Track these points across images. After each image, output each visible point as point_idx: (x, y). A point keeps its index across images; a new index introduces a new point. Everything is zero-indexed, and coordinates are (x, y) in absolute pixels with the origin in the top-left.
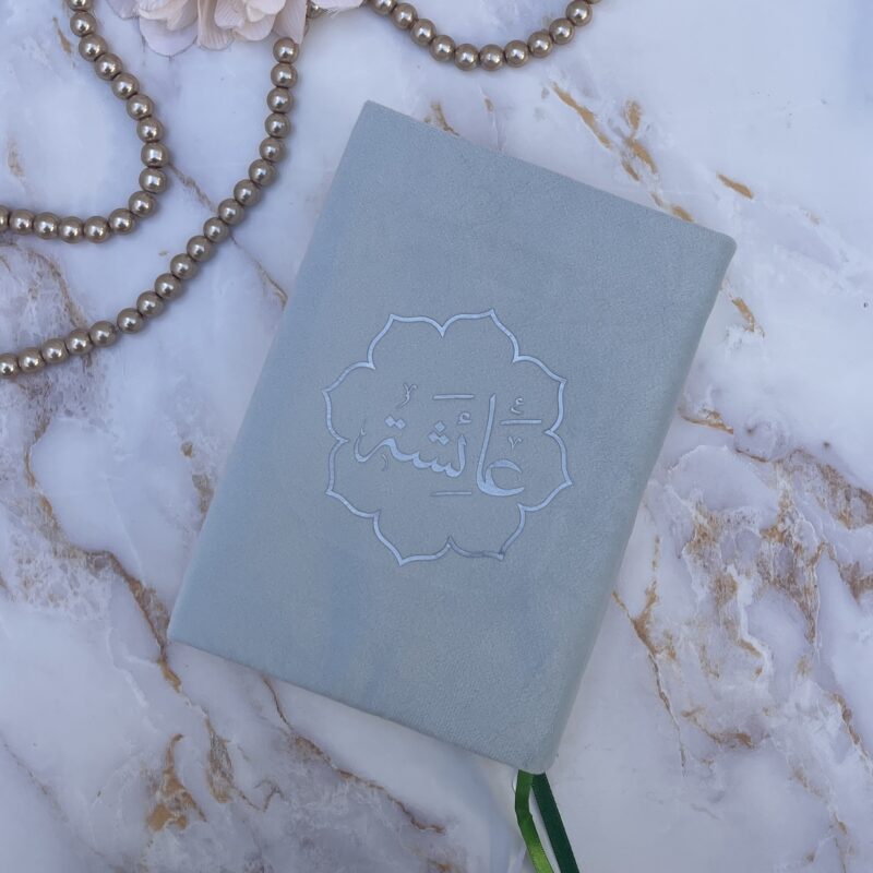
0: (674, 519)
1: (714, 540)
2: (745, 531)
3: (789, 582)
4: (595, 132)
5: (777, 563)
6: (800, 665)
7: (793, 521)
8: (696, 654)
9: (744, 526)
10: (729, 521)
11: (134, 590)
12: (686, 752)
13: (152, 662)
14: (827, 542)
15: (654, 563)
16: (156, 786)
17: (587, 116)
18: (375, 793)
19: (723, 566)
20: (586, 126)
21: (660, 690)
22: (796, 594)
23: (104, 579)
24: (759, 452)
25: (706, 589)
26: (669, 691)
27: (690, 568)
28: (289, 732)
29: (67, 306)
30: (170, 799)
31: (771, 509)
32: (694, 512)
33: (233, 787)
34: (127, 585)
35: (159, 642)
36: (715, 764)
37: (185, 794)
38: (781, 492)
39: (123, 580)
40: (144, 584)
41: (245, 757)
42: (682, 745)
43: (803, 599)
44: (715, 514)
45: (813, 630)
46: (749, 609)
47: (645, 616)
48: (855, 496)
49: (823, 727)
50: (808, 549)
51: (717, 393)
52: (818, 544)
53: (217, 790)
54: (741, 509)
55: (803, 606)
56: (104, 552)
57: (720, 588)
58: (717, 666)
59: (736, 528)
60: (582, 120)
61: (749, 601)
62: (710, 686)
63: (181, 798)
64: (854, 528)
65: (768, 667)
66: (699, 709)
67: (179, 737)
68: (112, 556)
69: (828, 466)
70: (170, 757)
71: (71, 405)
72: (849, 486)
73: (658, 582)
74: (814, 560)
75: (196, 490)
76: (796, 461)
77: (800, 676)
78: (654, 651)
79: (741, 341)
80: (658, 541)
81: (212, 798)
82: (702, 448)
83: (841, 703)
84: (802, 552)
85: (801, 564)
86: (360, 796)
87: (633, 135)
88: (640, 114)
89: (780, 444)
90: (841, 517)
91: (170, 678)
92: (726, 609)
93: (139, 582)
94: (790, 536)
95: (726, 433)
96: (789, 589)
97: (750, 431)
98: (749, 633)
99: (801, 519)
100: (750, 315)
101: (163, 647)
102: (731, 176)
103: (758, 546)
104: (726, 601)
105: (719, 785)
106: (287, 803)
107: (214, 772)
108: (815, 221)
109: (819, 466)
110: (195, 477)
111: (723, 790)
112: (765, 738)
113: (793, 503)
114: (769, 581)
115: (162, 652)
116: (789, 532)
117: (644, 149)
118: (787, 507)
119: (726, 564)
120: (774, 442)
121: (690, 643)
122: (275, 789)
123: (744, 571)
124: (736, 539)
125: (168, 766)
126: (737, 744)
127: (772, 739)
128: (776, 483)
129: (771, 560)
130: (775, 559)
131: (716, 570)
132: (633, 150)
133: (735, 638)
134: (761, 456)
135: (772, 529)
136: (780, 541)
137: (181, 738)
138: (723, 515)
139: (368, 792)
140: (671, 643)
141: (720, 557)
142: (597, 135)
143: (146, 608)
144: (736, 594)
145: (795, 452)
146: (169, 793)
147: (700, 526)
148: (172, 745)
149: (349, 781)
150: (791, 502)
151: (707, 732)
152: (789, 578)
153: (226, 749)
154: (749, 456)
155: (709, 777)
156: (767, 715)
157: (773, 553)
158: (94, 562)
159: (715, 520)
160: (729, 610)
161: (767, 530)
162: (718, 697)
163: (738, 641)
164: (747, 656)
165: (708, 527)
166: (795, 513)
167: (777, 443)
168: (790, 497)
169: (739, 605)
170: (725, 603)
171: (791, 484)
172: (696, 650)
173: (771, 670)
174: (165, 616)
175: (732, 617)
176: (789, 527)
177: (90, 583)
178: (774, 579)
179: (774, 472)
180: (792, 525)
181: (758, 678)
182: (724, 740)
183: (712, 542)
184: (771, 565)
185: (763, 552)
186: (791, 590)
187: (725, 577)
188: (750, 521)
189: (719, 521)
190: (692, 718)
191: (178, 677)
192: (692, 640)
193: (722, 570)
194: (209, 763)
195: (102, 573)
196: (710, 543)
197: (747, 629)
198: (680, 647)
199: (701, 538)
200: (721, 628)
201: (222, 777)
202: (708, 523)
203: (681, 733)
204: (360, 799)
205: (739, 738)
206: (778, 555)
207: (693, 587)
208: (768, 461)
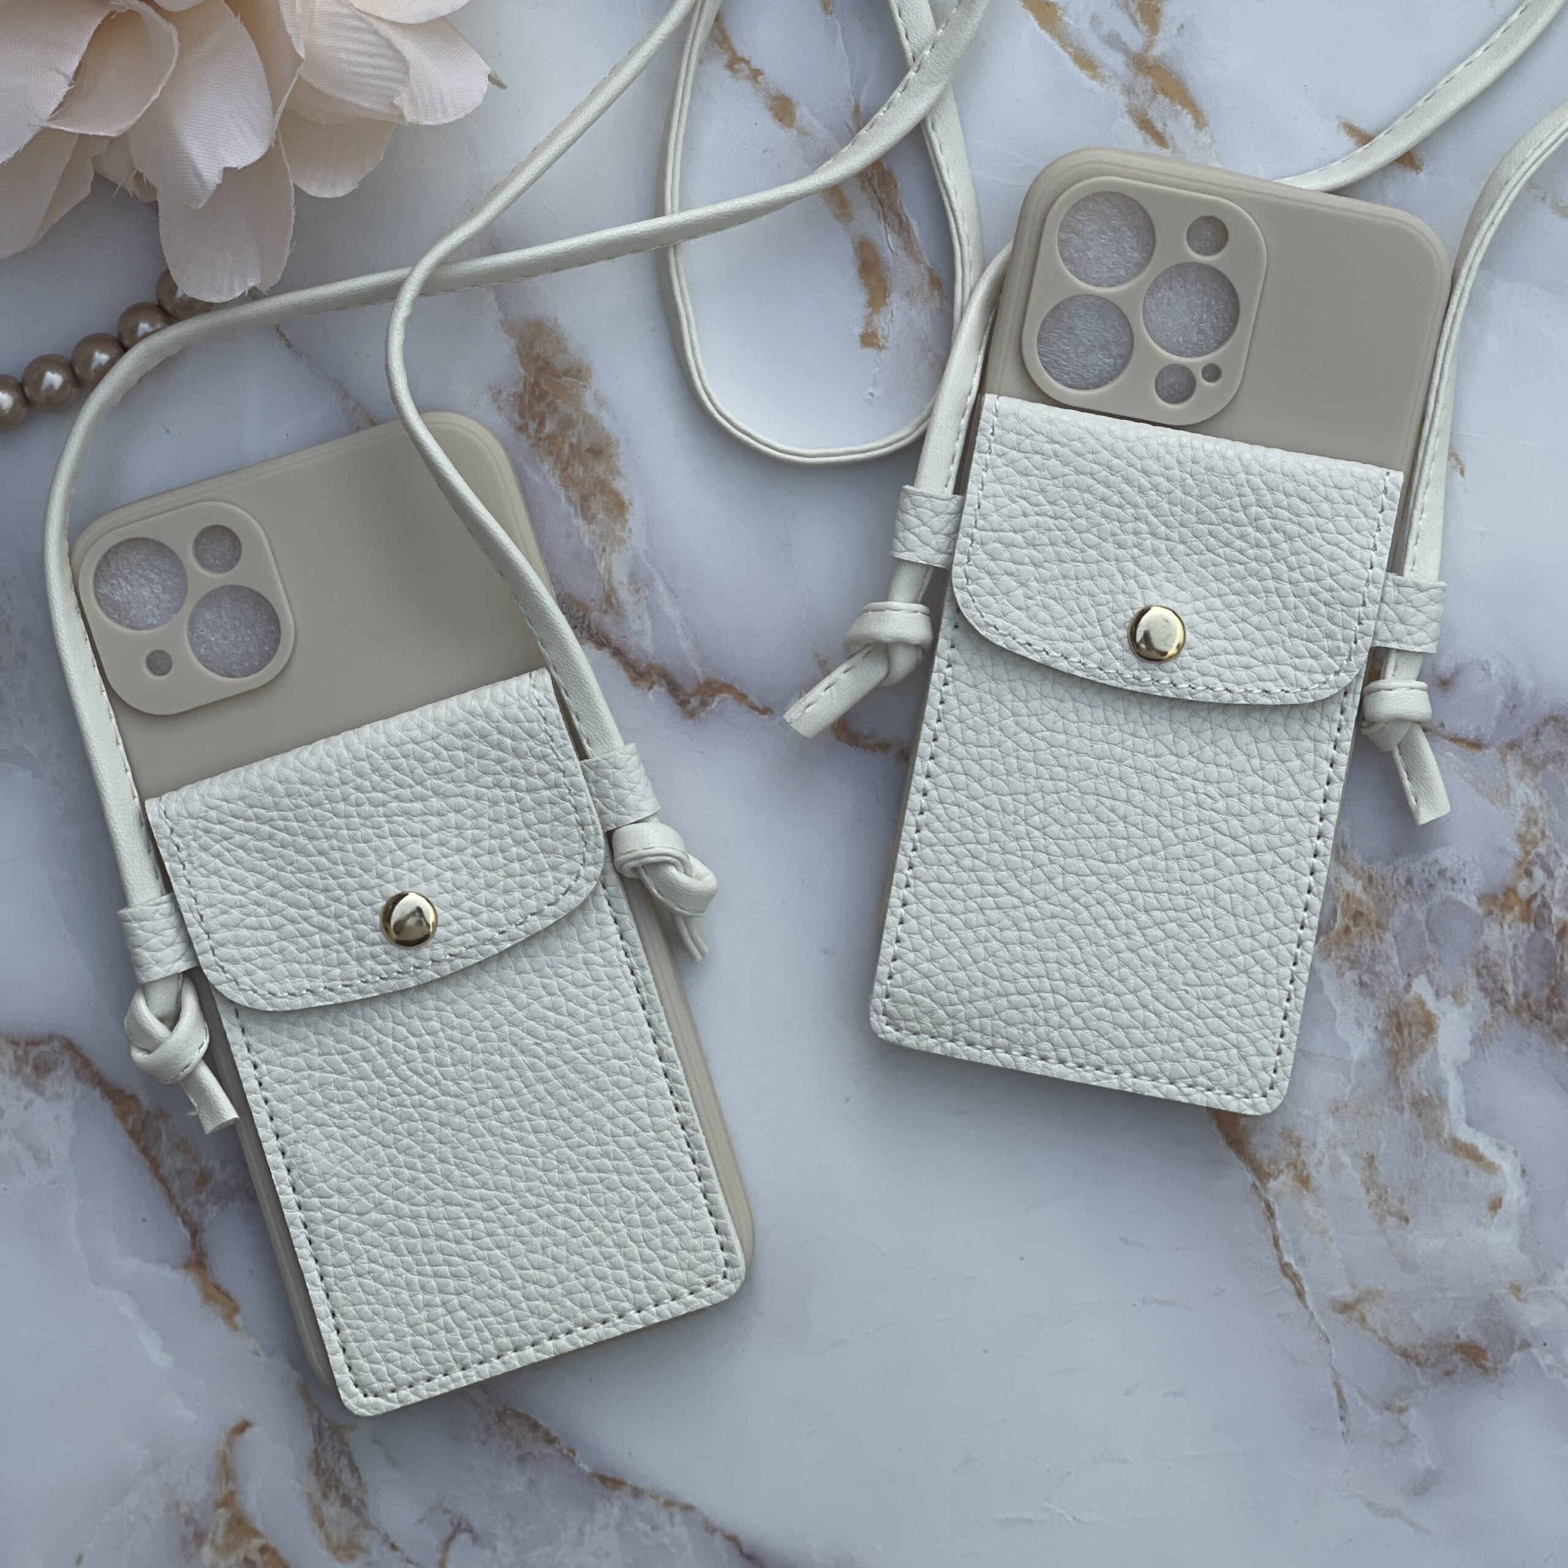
1: (1379, 925)
2: (1445, 902)
3: (1551, 1006)
4: (1064, 47)
5: (1520, 965)
7: (1550, 874)
8: (1354, 1175)
9: (1443, 889)
10: (1409, 881)
11: (123, 1117)
12: (1345, 1390)
13: (174, 1268)
16: (200, 1537)
17: (1046, 12)
18: (678, 1519)
19: (1402, 982)
20: (1047, 37)
21: (1280, 1258)
23: (58, 1097)
24: (1467, 727)
25: (1370, 1033)
26: (1301, 1259)
30: (231, 1561)
31: (1502, 850)
33: (368, 1526)
34: (107, 1105)
35: (184, 1223)
36: (1413, 1412)
37: (264, 1550)
38: (1521, 814)
39: (97, 1093)
40: (145, 1101)
41: (391, 1462)
42: (1336, 1374)
44: (1378, 868)
46: (1463, 1069)
53: (335, 1538)
54: (1435, 854)
56: (51, 1038)
57: (1399, 1028)
58: (1402, 1200)
59: (1425, 897)
61: (1466, 1054)
62: (1391, 1244)
63: (256, 1557)
65: (1514, 1194)
66: (1368, 1296)
67: (243, 1427)
68: (70, 1046)
70: (226, 1470)
76: (1550, 741)
78: (1262, 1174)
81: (324, 1553)
86: (643, 1526)
87: (1148, 48)
89: (1514, 703)
91: (216, 1301)
92: (1416, 1073)
93: (133, 1097)
94: (1545, 905)
96: (1549, 1022)
97: (1445, 683)
98: (1470, 1123)
101: (195, 1234)
103: (1477, 933)
104: (1413, 1057)
105: (1423, 1459)
106: (488, 1553)
107: (325, 1496)
108: (1563, 211)
111: (1434, 1468)
112: (1519, 1349)
113: (1547, 833)
114: (1506, 1007)
115: (194, 1245)
116: (1544, 898)
117: (1174, 77)
118: (1535, 843)
119: (1409, 975)
120: (1498, 705)
121: (1340, 1151)
122: (459, 1525)
123: (1450, 989)
124: (1427, 921)
125: (224, 1491)
126: (1457, 1366)
127: (1534, 1351)
128: (1508, 792)
129: (1508, 962)
130: (1517, 958)
131: (1387, 989)
132: (1150, 80)
133: (1439, 1135)
134: (1471, 737)
135: (1506, 894)
136: (1525, 918)
137: (248, 1429)
138: (1395, 869)
139: (663, 1516)
140: (1299, 1154)
141: (1396, 961)
142: (1069, 53)
143: (153, 1153)
144: (1434, 1041)
145: (1546, 722)
146: (230, 1548)
147: (1348, 896)
148: (230, 1444)
149: (619, 1497)
150: (1543, 833)
151: (1390, 1344)
152: (1548, 999)
153: (347, 1445)
154: (1445, 738)
155: (1402, 1441)
156: (1519, 1299)
157: (1510, 945)
158: (31, 1060)
159: (1380, 880)
160: (1422, 1076)
161: (1494, 897)
162: (1408, 1265)
163: (1446, 1143)
164: (1467, 1173)
165: (1364, 897)
166: (1553, 857)
167: (1505, 705)
168: (1541, 822)
169: (1442, 1064)
170: (1411, 1062)
171: (1541, 794)
172: (1354, 1167)
173: (1524, 1201)
174: (196, 1167)
175: (1428, 1090)
176: (1543, 887)
177: (26, 1108)
178: (1517, 1001)
179: (1503, 770)
180: (1549, 883)
181: (1496, 1219)
182: (1428, 1359)
183: (1376, 931)
184: (1508, 973)
185: (1489, 945)
186: (1554, 1025)
187: (1408, 1005)
188: (1457, 879)
189: (1388, 883)
190: (1356, 1314)
191: (232, 1295)
192: (1344, 1146)
193: (1401, 989)
194: (312, 1477)
195: (50, 1084)
196: (1370, 934)
197: (1463, 1115)
198: (1320, 1163)
199: (1351, 924)
200: (1406, 1115)
201: (343, 1506)
202: (1365, 889)
203: (1333, 1349)
204: (645, 1534)
205: (1462, 1353)
206: (1521, 950)
207: (1339, 1032)
208: (1487, 747)
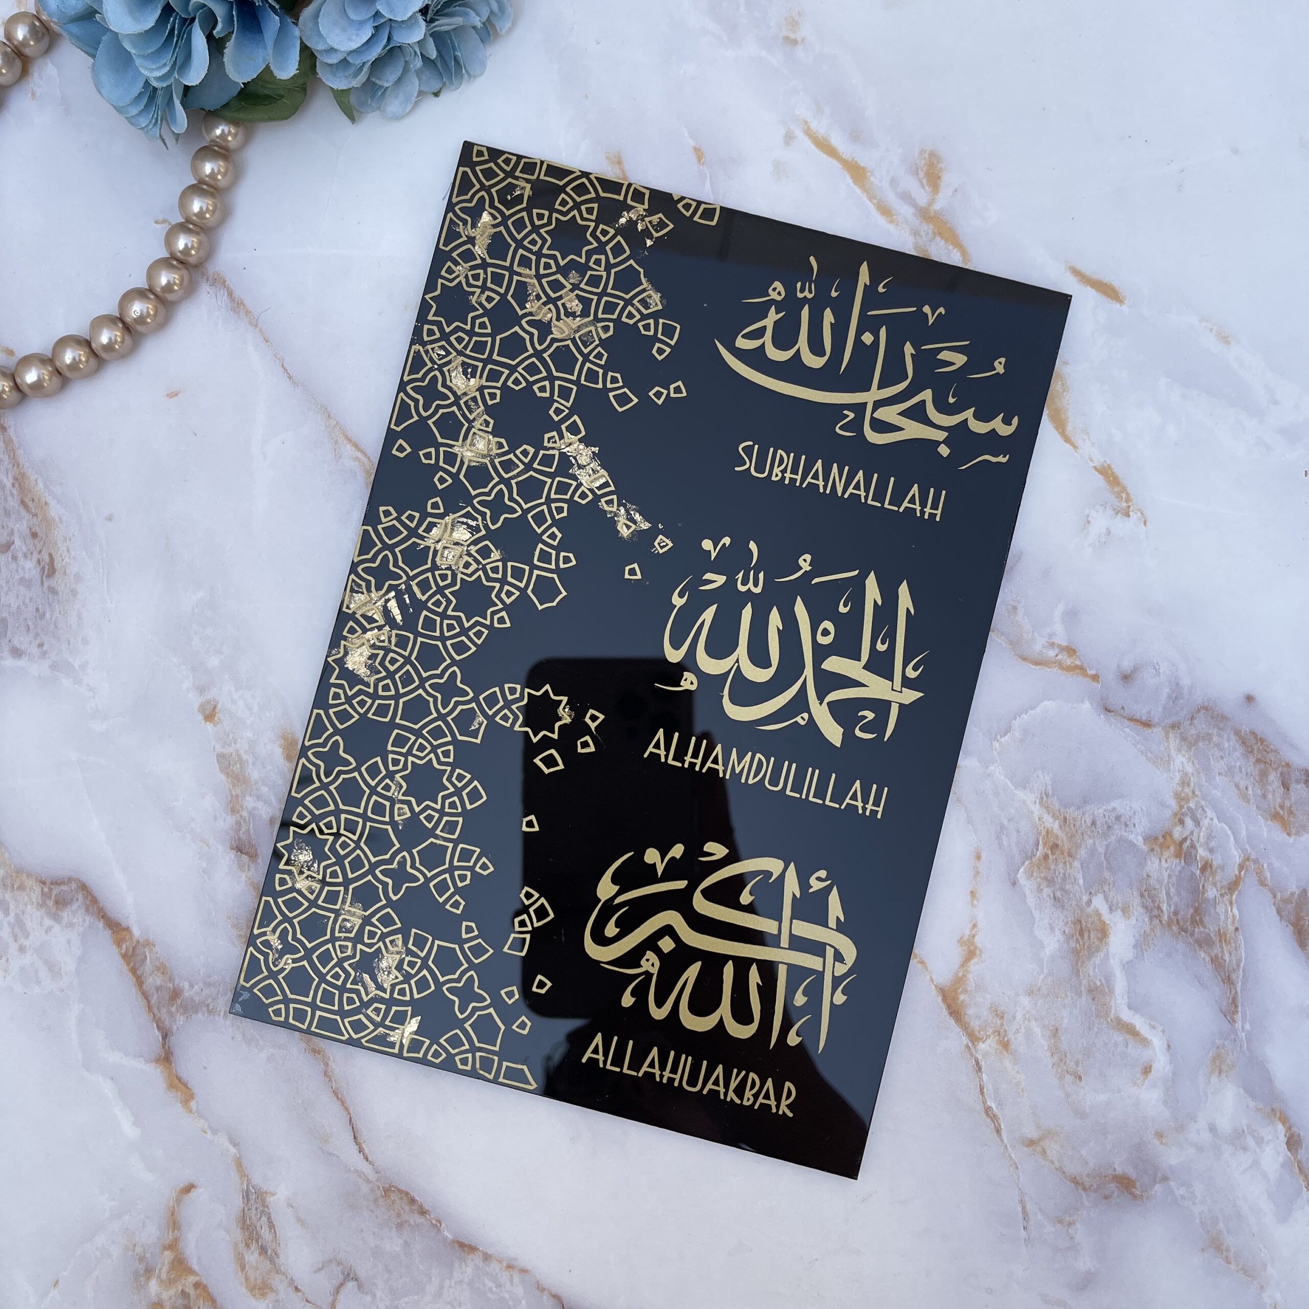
0: (1005, 822)
1: (1070, 855)
2: (1121, 840)
3: (1194, 922)
4: (870, 199)
5: (1172, 890)
6: (1214, 1060)
7: (1197, 823)
8: (1042, 1042)
9: (1119, 831)
10: (1094, 823)
11: (118, 943)
12: (1029, 1206)
13: (147, 1062)
14: (1253, 856)
15: (973, 894)
16: (149, 1272)
17: (857, 173)
18: (516, 1279)
19: (1085, 898)
20: (858, 191)
21: (984, 1103)
22: (1205, 943)
23: (71, 925)
24: (1141, 711)
25: (1059, 936)
26: (1000, 1104)
27: (1031, 901)
28: (372, 1176)
29: (15, 479)
30: (172, 1292)
31: (1163, 804)
32: (1037, 810)
33: (278, 1272)
34: (108, 933)
35: (158, 1027)
36: (1078, 1226)
37: (197, 1285)
38: (1177, 778)
39: (101, 925)
40: (136, 932)
41: (301, 1222)
42: (1022, 1194)
43: (1217, 950)
44: (1071, 812)
45: (1234, 1002)
46: (1128, 966)
47: (959, 981)
48: (1298, 781)
49: (1256, 1163)
50: (1222, 868)
51: (1072, 615)
52: (1238, 860)
53: (252, 1279)
54: (1114, 804)
55: (1217, 962)
56: (70, 880)
57: (1081, 933)
58: (1077, 1064)
59: (1105, 835)
60: (849, 180)
61: (1129, 955)
62: (1068, 1096)
63: (190, 1290)
64: (1298, 833)
65: (1161, 1063)
66: (1049, 1134)
67: (189, 1188)
68: (84, 887)
69: (1254, 734)
70: (174, 1222)
71: (22, 640)
72: (1288, 765)
73: (979, 925)
74: (1233, 886)
75: (223, 777)
76: (1201, 724)
77: (1214, 1078)
78: (974, 1038)
79: (1109, 532)
80: (978, 857)
81: (244, 1290)
82: (1047, 704)
83: (1283, 1123)
84: (1213, 874)
85: (1212, 893)
86: (489, 1284)
87: (931, 203)
88: (941, 170)
89: (1176, 695)
90: (1276, 816)
91: (177, 1089)
92: (1092, 969)
93: (127, 929)
94: (1193, 846)
95: (1086, 679)
96: (1192, 935)
97: (1126, 678)
98: (1129, 1008)
99: (1210, 818)
100: (1124, 489)
101: (165, 1036)
102: (1088, 269)
103: (1142, 864)
104: (1091, 955)
105: (1085, 1263)
106: (368, 1298)
107: (247, 1245)
108: (1225, 340)
109: (1237, 733)
110: (221, 757)
111: (1093, 1270)
112: (1160, 1182)
113: (1196, 793)
114: (1160, 921)
115: (164, 1045)
116: (1192, 840)
117: (948, 225)
118: (1187, 800)
119: (1090, 893)
120: (1165, 695)
121: (1033, 1024)
122: (349, 1274)
123: (1120, 905)
124: (1105, 854)
125: (171, 1237)
126: (1113, 1193)
127: (1172, 1183)
128: (1169, 761)
129: (1163, 888)
130: (1170, 885)
131: (1074, 903)
132: (931, 227)
133: (1107, 1014)
134: (1144, 718)
135: (1164, 837)
136: (1178, 855)
137: (193, 1190)
138: (1083, 814)
139: (504, 1277)
140: (1002, 1025)
141: (1081, 881)
142: (874, 204)
143: (139, 973)
144: (1107, 944)
145: (1199, 710)
146: (171, 1282)
147: (1048, 831)
148: (178, 1201)
149: (472, 1260)
150: (1193, 792)
151: (1064, 1173)
152: (1192, 916)
153: (267, 1207)
154: (1125, 718)
155: (1069, 1248)
156: (1162, 1143)
157: (1166, 874)
158: (53, 896)
159: (1072, 822)
160: (1097, 970)
161: (1156, 839)
162: (1080, 1113)
163: (1112, 1021)
164: (1127, 1046)
165: (1060, 833)
166: (1200, 810)
167: (1169, 697)
168: (1192, 784)
169: (1112, 961)
170: (1089, 958)
171: (1193, 763)
172: (1043, 1036)
173: (1168, 1068)
174: (171, 985)
175: (1100, 981)
176: (1192, 833)
177: (46, 932)
178: (1169, 917)
179: (1166, 744)
180: (1197, 830)
181: (1146, 1081)
182: (1092, 1185)
183: (1068, 859)
184: (1163, 895)
185: (1150, 874)
186: (1196, 936)
187: (1088, 916)
188: (1128, 823)
189: (1078, 824)
190: (1039, 1149)
191: (189, 1085)
192: (1036, 1019)
193: (1083, 904)
194: (239, 1230)
195: (66, 915)
196: (1063, 861)
197: (1126, 1000)
198: (1018, 1031)
199: (1050, 852)
200: (1084, 998)
201: (260, 1254)
202: (1060, 827)
203: (1021, 1174)
204: (491, 1289)
205: (1118, 1182)
206: (1174, 879)
207: (1036, 933)
208: (1155, 726)
